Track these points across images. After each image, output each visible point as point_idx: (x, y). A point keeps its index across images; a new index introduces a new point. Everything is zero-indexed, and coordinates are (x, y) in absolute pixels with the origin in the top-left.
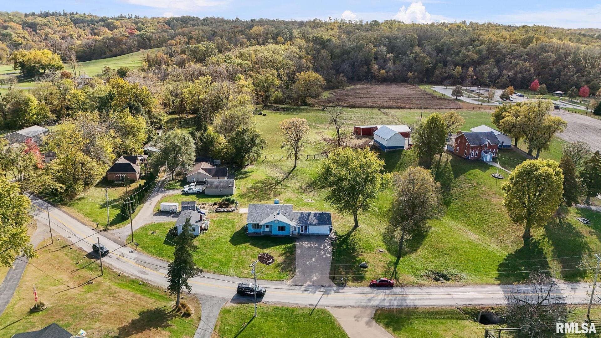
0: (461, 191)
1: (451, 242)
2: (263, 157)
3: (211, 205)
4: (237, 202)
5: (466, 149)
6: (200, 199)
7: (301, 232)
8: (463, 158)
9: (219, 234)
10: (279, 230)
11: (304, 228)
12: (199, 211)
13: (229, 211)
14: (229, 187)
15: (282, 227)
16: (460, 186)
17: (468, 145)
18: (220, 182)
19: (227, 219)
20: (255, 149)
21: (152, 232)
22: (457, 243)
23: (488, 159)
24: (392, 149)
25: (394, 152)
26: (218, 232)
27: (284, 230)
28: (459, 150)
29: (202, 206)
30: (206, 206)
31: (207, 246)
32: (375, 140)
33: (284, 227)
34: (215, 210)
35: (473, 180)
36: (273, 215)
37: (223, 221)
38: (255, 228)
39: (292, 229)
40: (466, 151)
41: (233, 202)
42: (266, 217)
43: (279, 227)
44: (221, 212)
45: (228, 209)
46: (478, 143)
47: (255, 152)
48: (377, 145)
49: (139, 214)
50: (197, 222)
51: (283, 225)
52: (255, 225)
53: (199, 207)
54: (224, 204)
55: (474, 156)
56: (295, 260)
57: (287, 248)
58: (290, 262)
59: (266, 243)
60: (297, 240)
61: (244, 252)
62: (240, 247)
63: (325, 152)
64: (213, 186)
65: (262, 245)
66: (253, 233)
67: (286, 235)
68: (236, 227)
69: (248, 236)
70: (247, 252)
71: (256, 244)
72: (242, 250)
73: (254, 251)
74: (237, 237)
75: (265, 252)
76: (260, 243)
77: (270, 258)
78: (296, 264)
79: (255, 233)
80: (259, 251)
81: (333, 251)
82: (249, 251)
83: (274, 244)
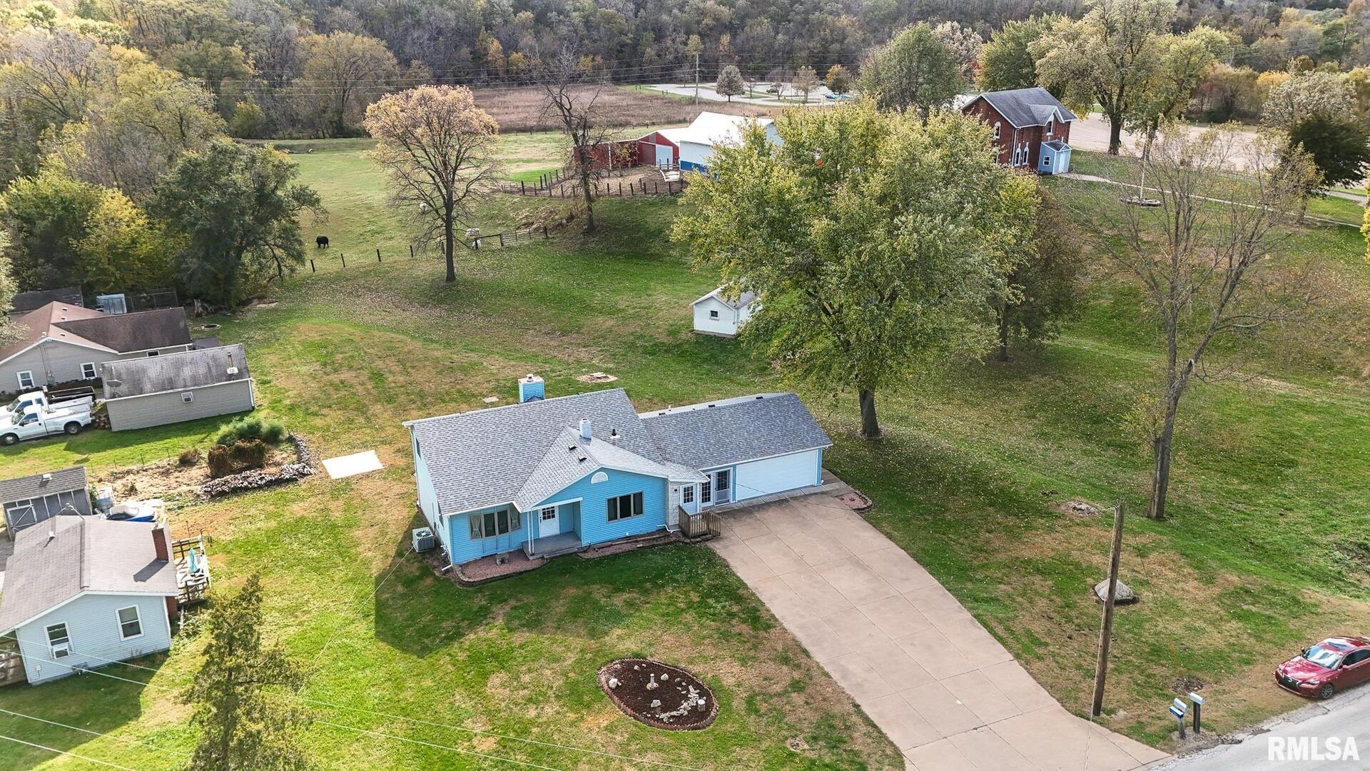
3: (166, 473)
4: (299, 436)
6: (94, 457)
7: (702, 505)
10: (612, 517)
11: (713, 483)
12: (112, 511)
13: (280, 482)
14: (231, 377)
15: (625, 501)
18: (177, 366)
19: (287, 519)
23: (1061, 167)
27: (639, 510)
29: (120, 486)
30: (137, 481)
33: (639, 496)
34: (198, 489)
36: (558, 449)
37: (273, 536)
38: (490, 533)
39: (676, 499)
41: (274, 437)
42: (531, 469)
43: (612, 502)
44: (236, 491)
45: (270, 472)
46: (1029, 120)
50: (142, 576)
51: (630, 490)
52: (489, 517)
53: (105, 491)
54: (240, 453)
57: (711, 601)
58: (796, 675)
59: (586, 598)
60: (718, 547)
61: (503, 685)
62: (462, 656)
63: (528, 225)
64: (148, 386)
65: (575, 614)
66: (476, 561)
67: (649, 534)
68: (360, 549)
69: (461, 583)
70: (526, 678)
71: (538, 614)
72: (485, 676)
73: (557, 660)
74: (404, 606)
75: (621, 647)
76: (559, 607)
77: (679, 684)
78: (835, 676)
79: (489, 559)
80: (589, 656)
81: (914, 556)
82: (530, 671)
83: (635, 595)
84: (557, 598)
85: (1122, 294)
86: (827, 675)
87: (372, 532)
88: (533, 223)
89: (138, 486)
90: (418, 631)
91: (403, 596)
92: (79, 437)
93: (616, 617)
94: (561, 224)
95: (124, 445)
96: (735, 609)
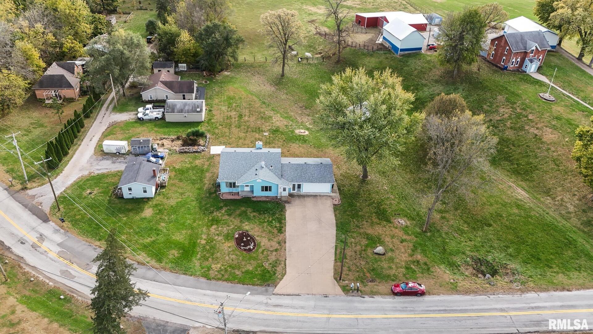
0: (499, 118)
1: (491, 205)
2: (241, 58)
3: (173, 141)
4: (208, 135)
5: (505, 55)
6: (158, 131)
7: (292, 191)
8: (500, 68)
9: (182, 194)
10: (262, 190)
11: (296, 186)
13: (197, 152)
14: (198, 112)
15: (266, 187)
16: (497, 111)
17: (510, 51)
18: (185, 105)
19: (193, 165)
20: (230, 50)
21: (88, 191)
22: (500, 206)
23: (532, 70)
24: (406, 52)
25: (409, 56)
26: (180, 191)
27: (270, 190)
28: (495, 56)
29: (160, 142)
30: (165, 142)
31: (163, 217)
32: (384, 38)
33: (270, 187)
34: (177, 149)
35: (515, 103)
36: (254, 169)
37: (188, 170)
38: (231, 187)
39: (281, 190)
40: (504, 58)
41: (202, 136)
42: (241, 176)
43: (262, 187)
44: (186, 152)
45: (196, 148)
46: (523, 48)
47: (231, 55)
48: (387, 45)
49: (75, 157)
50: (149, 180)
51: (268, 185)
52: (230, 183)
54: (190, 140)
55: (515, 65)
56: (285, 242)
57: (274, 221)
58: (279, 247)
59: (245, 212)
60: (287, 206)
61: (214, 229)
62: (210, 218)
63: (320, 53)
64: (176, 111)
65: (240, 215)
66: (227, 193)
67: (273, 197)
68: (205, 180)
69: (221, 199)
70: (220, 229)
71: (232, 213)
72: (212, 225)
73: (228, 226)
74: (206, 200)
75: (245, 227)
76: (238, 212)
77: (251, 241)
78: (287, 250)
79: (230, 193)
80: (236, 227)
81: (337, 223)
82: (222, 227)
83: (257, 214)
84: (239, 209)
85: (503, 140)
86: (285, 250)
87: (211, 175)
88: (322, 53)
89: (165, 144)
90: (205, 208)
91: (207, 197)
92: (158, 121)
93: (249, 219)
94: (330, 56)
95: (167, 127)
96: (278, 225)
